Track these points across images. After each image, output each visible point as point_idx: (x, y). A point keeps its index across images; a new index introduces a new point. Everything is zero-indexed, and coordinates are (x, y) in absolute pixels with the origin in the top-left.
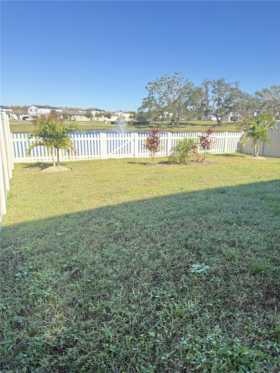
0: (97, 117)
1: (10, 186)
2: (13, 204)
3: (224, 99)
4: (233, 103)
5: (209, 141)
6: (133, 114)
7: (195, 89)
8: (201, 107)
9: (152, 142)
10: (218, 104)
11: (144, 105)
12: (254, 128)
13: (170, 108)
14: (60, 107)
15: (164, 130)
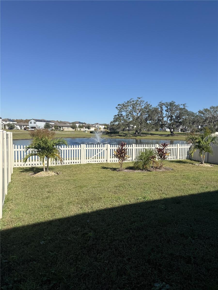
0: (80, 128)
1: (8, 190)
2: (9, 208)
3: (175, 116)
4: (182, 119)
5: (165, 152)
6: (107, 126)
7: (153, 109)
8: (157, 122)
9: (121, 153)
10: (171, 120)
11: (115, 120)
12: (199, 142)
13: (134, 122)
14: (52, 121)
15: (130, 138)
